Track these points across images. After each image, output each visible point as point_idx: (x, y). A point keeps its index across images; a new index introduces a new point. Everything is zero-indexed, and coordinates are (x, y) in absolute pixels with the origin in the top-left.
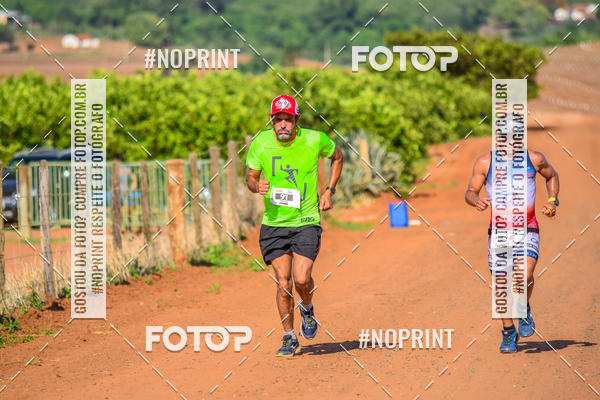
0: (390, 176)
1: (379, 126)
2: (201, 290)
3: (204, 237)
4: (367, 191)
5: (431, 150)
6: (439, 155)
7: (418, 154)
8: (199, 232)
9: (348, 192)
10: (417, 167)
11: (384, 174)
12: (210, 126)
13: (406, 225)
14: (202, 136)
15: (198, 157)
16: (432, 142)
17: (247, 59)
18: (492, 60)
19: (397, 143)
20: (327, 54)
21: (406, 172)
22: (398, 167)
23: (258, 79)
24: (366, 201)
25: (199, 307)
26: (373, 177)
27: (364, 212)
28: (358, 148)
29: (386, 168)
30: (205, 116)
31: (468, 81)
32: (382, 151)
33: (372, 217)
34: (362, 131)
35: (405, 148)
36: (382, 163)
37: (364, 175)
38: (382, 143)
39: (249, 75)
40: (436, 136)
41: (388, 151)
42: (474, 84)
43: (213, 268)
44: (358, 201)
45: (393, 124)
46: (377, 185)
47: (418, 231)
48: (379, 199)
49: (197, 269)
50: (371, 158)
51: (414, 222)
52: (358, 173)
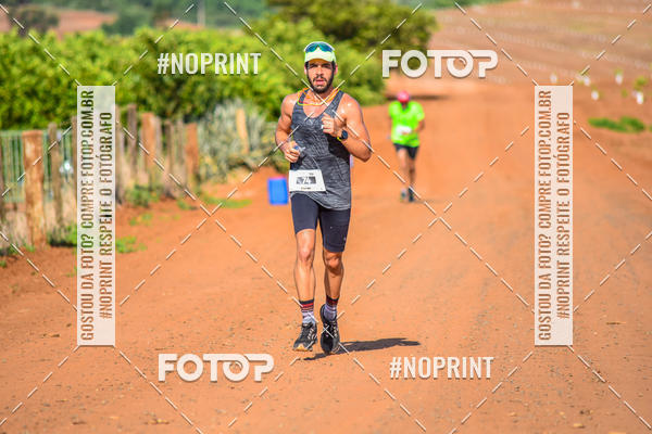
0: (268, 149)
1: (256, 94)
2: (61, 274)
3: (65, 215)
4: (244, 165)
8: (59, 210)
9: (224, 166)
11: (262, 147)
12: (71, 93)
13: (286, 201)
14: (62, 104)
15: (59, 127)
17: (111, 18)
18: (384, 22)
19: (275, 114)
20: (201, 15)
23: (126, 42)
24: (243, 175)
26: (251, 149)
27: (242, 187)
28: (234, 118)
29: (265, 140)
30: (65, 81)
31: (356, 46)
32: (260, 122)
33: (249, 193)
34: (239, 100)
36: (261, 134)
37: (240, 148)
38: (260, 113)
39: (117, 37)
41: (267, 121)
42: (362, 49)
44: (235, 176)
45: (271, 91)
46: (254, 159)
48: (257, 174)
49: (57, 251)
50: (249, 128)
52: (235, 145)
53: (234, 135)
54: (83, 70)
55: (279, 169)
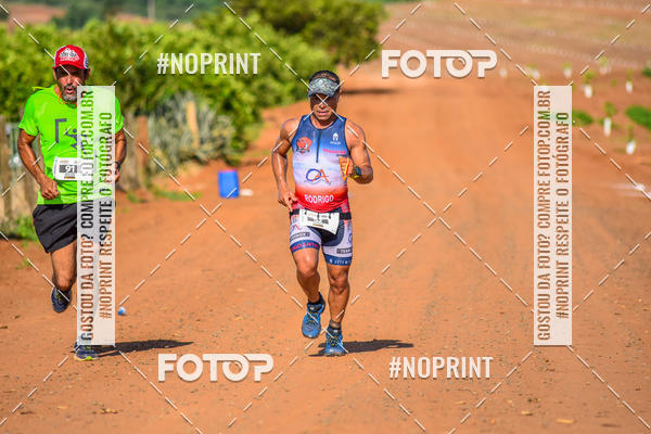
0: (219, 142)
1: (208, 87)
2: (9, 266)
3: (14, 207)
4: (195, 158)
5: (265, 114)
6: (272, 119)
7: (250, 118)
8: (8, 202)
9: (175, 159)
10: (250, 132)
11: (213, 140)
12: (20, 86)
13: (236, 194)
14: (11, 97)
15: (7, 120)
16: (265, 105)
17: (60, 12)
18: (329, 16)
19: (227, 107)
20: (151, 9)
21: (238, 138)
22: (229, 132)
23: (75, 35)
24: (193, 169)
25: (8, 285)
26: (202, 142)
27: (191, 181)
28: (184, 111)
29: (216, 133)
30: (15, 75)
31: (305, 39)
32: (211, 116)
33: (199, 187)
34: (190, 94)
35: (236, 113)
36: (211, 127)
37: (191, 141)
38: (211, 106)
39: (66, 30)
40: (270, 98)
41: (217, 114)
42: (311, 42)
43: (24, 242)
44: (185, 169)
45: (223, 85)
46: (205, 152)
47: (250, 201)
48: (207, 168)
49: (6, 244)
50: (199, 122)
51: (245, 192)
52: (185, 139)
53: (184, 128)
54: (34, 63)
55: (229, 163)
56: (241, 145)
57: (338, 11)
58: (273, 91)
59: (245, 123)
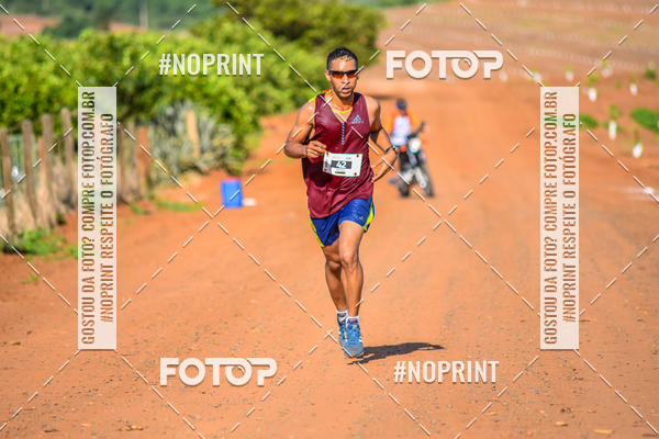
0: (220, 152)
1: (206, 96)
2: (16, 281)
3: (17, 221)
4: (195, 168)
5: (263, 121)
6: (273, 128)
7: (250, 127)
8: (11, 216)
9: (175, 170)
10: (251, 141)
11: (214, 149)
12: (17, 98)
13: (240, 204)
14: (8, 109)
15: (9, 133)
16: (264, 113)
17: (53, 21)
18: (328, 23)
19: (227, 116)
20: (144, 17)
21: (238, 145)
22: (229, 141)
23: (70, 45)
24: (194, 179)
25: (16, 300)
26: (202, 151)
28: (184, 121)
29: (216, 142)
30: (11, 86)
31: (303, 46)
32: (211, 124)
33: (201, 197)
34: (189, 103)
35: (237, 122)
36: (213, 135)
37: (191, 151)
38: (211, 116)
40: (269, 106)
41: (218, 123)
42: (309, 50)
43: (29, 256)
44: (186, 180)
45: (222, 92)
46: (206, 162)
47: (253, 211)
48: (206, 179)
49: (10, 258)
50: (200, 132)
51: (249, 202)
52: (185, 149)
53: (184, 139)
54: (30, 75)
55: (231, 172)
56: (240, 154)
57: (336, 19)
58: (272, 99)
59: (246, 132)
